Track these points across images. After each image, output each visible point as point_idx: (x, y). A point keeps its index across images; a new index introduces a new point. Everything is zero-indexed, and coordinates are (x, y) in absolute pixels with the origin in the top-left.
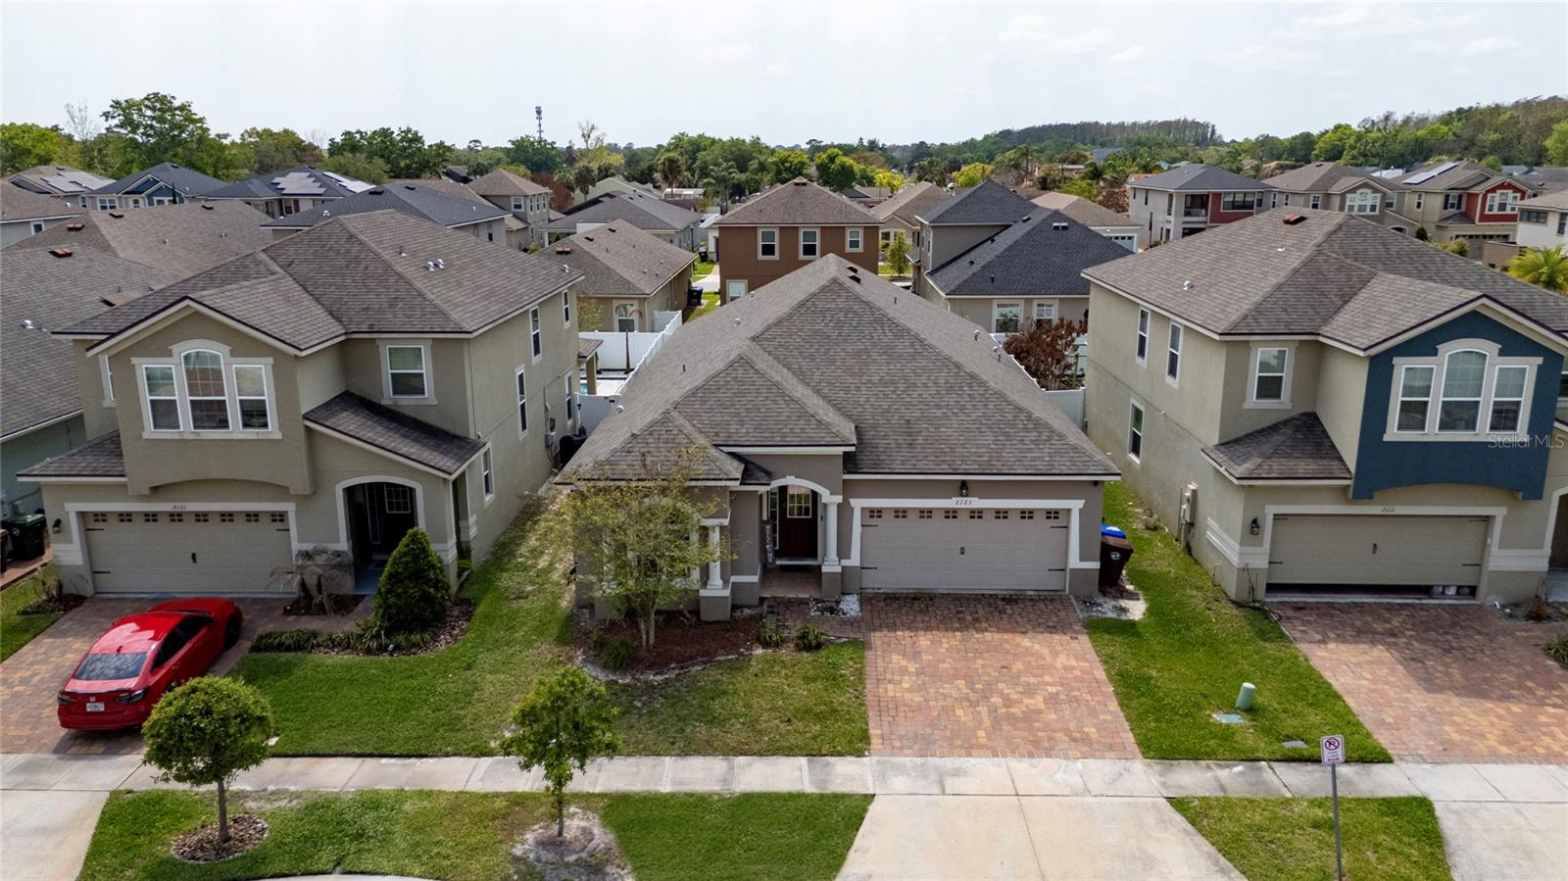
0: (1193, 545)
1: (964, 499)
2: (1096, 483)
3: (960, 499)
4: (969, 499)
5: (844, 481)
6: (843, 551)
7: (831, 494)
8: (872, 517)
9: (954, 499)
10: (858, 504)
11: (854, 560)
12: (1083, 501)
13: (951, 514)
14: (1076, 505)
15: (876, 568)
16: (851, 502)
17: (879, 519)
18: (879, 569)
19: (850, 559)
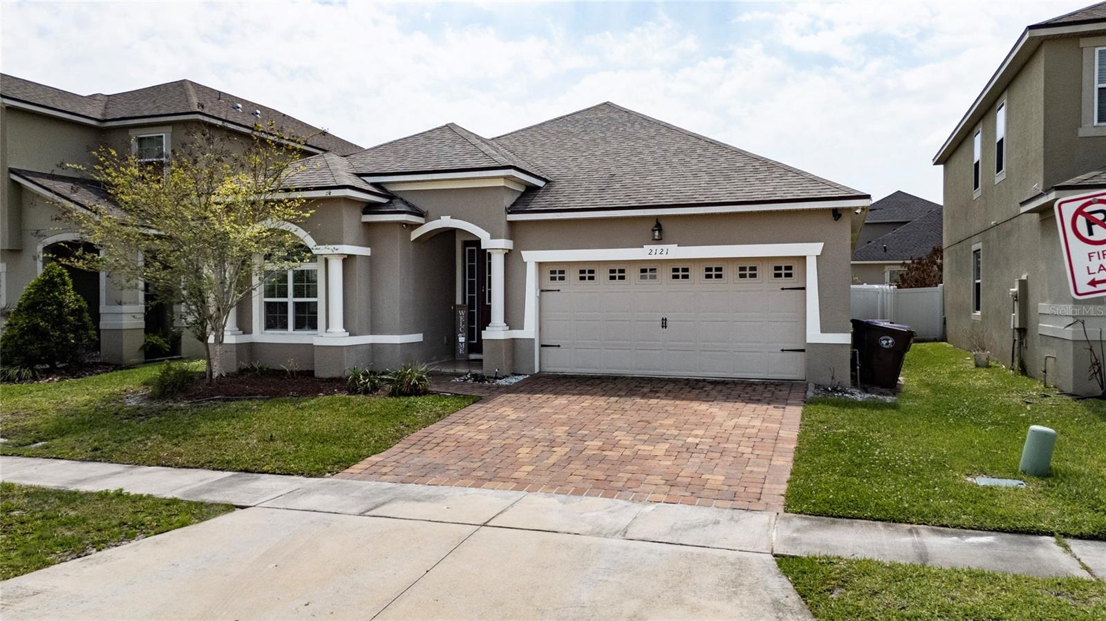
0: (1028, 363)
1: (659, 247)
2: (836, 213)
3: (654, 247)
4: (665, 247)
5: (511, 223)
6: (513, 319)
7: (492, 237)
8: (553, 279)
9: (647, 248)
10: (531, 257)
11: (529, 331)
12: (822, 244)
13: (647, 269)
14: (811, 250)
15: (559, 346)
16: (523, 253)
17: (562, 279)
18: (562, 346)
19: (523, 329)
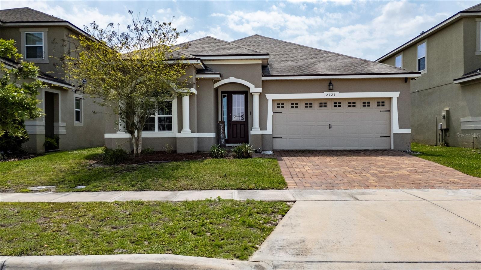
0: (450, 142)
1: (331, 93)
2: (406, 79)
3: (329, 93)
4: (333, 93)
5: (263, 81)
6: (263, 126)
7: (255, 87)
8: (278, 107)
9: (325, 93)
10: (270, 97)
11: (269, 131)
12: (399, 92)
13: (323, 104)
14: (395, 95)
15: (281, 138)
16: (267, 95)
17: (283, 107)
18: (283, 138)
19: (267, 130)
